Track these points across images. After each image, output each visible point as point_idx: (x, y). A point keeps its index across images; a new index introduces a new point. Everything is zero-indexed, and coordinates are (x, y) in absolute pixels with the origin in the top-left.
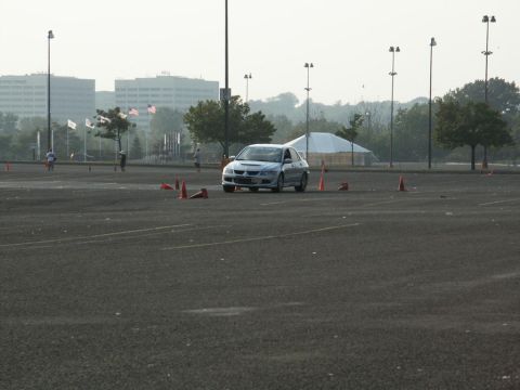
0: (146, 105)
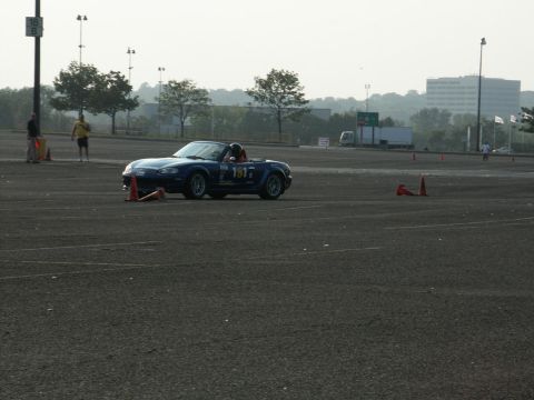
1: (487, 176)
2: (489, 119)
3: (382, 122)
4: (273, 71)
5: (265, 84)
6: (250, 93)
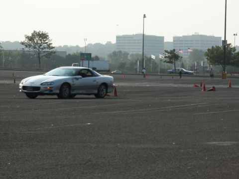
0: (187, 48)
1: (148, 86)
2: (148, 56)
3: (93, 58)
4: (34, 32)
5: (31, 39)
6: (23, 43)
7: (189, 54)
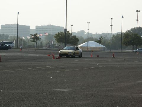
0: (44, 33)
1: (20, 55)
7: (45, 36)
